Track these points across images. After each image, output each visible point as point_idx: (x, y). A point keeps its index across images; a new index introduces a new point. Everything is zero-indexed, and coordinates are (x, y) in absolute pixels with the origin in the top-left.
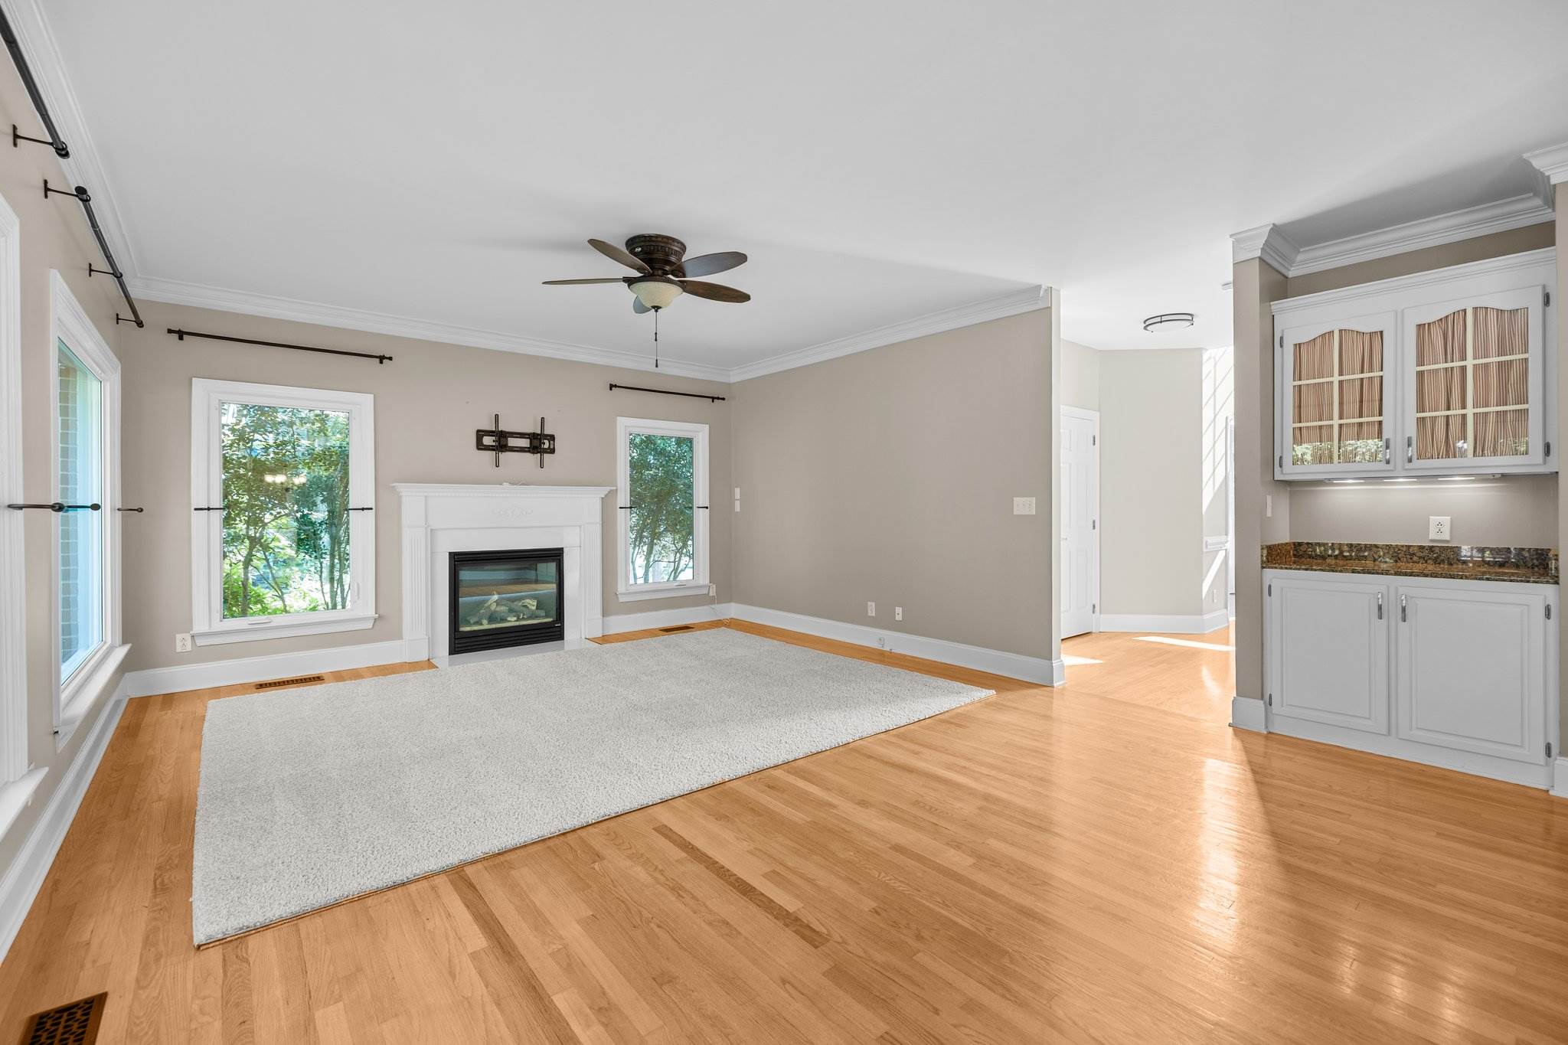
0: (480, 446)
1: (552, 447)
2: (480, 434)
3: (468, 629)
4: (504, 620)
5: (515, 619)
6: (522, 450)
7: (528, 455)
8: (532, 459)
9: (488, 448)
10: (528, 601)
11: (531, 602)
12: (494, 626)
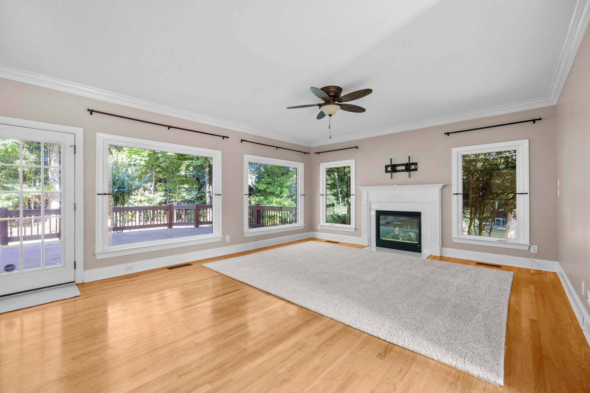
0: (386, 171)
1: (416, 168)
2: (386, 167)
3: (384, 239)
4: (398, 239)
5: (402, 239)
6: (403, 171)
7: (405, 172)
8: (407, 174)
9: (389, 172)
10: (411, 233)
11: (412, 234)
12: (393, 240)
